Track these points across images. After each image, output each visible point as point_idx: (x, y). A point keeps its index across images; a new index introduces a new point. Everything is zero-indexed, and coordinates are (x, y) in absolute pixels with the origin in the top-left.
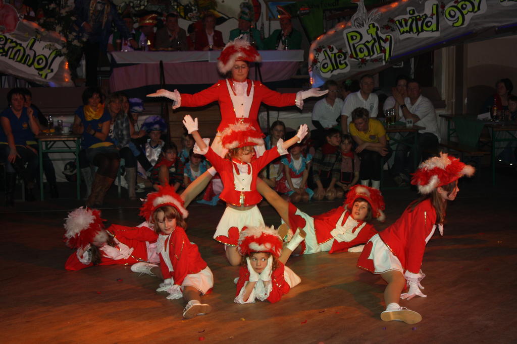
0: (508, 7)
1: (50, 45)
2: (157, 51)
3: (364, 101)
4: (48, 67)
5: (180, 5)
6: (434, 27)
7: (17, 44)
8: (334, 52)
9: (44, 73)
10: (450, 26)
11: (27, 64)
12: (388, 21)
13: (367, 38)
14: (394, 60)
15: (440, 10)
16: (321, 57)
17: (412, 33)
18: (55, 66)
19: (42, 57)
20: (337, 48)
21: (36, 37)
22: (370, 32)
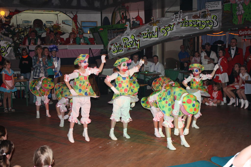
0: (183, 29)
1: (7, 42)
3: (135, 64)
4: (5, 51)
6: (156, 36)
8: (118, 45)
9: (4, 54)
10: (162, 36)
12: (139, 34)
14: (141, 48)
15: (159, 30)
16: (113, 47)
17: (148, 38)
18: (8, 51)
19: (3, 47)
20: (119, 44)
21: (1, 39)
22: (132, 38)
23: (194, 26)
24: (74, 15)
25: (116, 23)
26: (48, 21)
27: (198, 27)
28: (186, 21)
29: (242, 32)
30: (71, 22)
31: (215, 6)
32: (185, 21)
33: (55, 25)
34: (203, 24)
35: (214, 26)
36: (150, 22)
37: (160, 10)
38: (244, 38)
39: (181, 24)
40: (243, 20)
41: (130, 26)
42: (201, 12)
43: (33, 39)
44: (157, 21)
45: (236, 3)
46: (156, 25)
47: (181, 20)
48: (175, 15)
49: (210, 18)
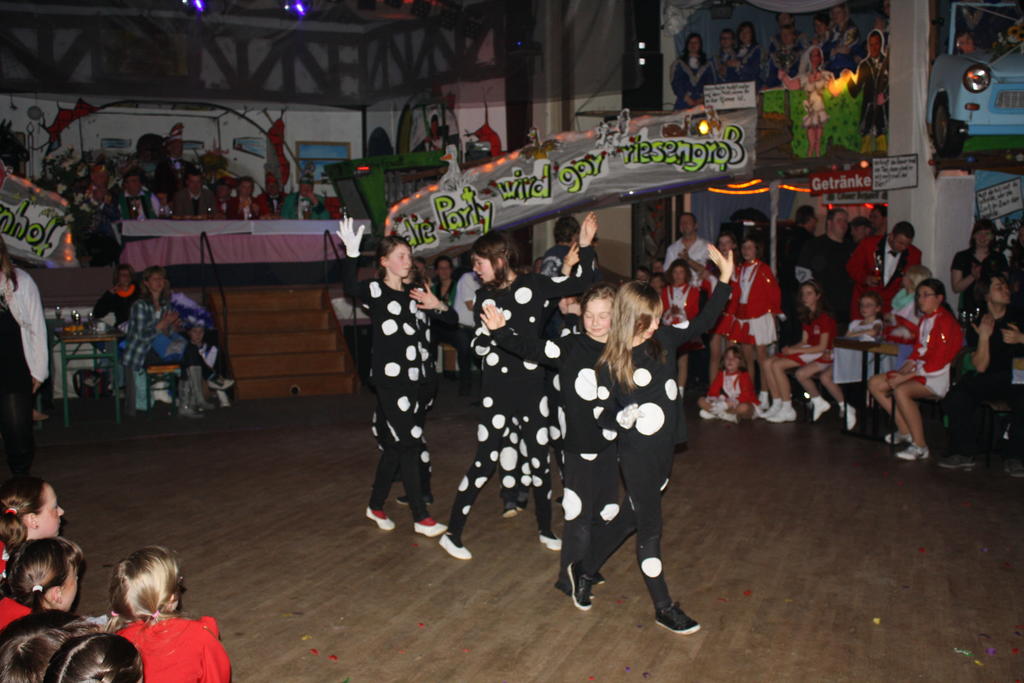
0: (633, 169)
1: (49, 210)
2: (182, 219)
4: (44, 241)
6: (545, 192)
7: (4, 208)
8: (418, 222)
9: (39, 248)
10: (565, 192)
11: (18, 237)
12: (489, 184)
15: (553, 171)
16: (401, 228)
17: (517, 199)
19: (40, 229)
20: (422, 217)
21: (30, 199)
22: (464, 197)
23: (669, 160)
24: (274, 119)
25: (412, 148)
27: (681, 164)
28: (642, 145)
29: (821, 182)
30: (263, 144)
31: (735, 96)
32: (639, 145)
33: (209, 154)
34: (697, 156)
35: (733, 160)
36: (526, 147)
37: (559, 105)
38: (826, 202)
39: (626, 153)
40: (822, 143)
41: (458, 160)
42: (688, 116)
43: (137, 198)
44: (547, 142)
45: (802, 89)
46: (545, 157)
47: (626, 142)
48: (605, 126)
49: (719, 136)
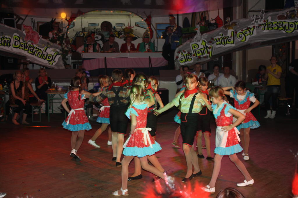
0: (266, 33)
1: (54, 50)
5: (116, 31)
6: (232, 42)
7: (39, 49)
9: (51, 62)
10: (239, 42)
11: (44, 59)
12: (211, 39)
13: (201, 47)
14: (214, 57)
15: (235, 34)
16: (180, 55)
17: (222, 44)
18: (56, 59)
19: (51, 55)
20: (187, 52)
21: (48, 46)
22: (202, 44)
23: (279, 29)
24: (148, 15)
26: (118, 24)
27: (285, 30)
28: (269, 23)
32: (268, 23)
33: (126, 28)
34: (291, 27)
36: (225, 25)
37: (241, 9)
39: (263, 26)
41: (200, 30)
42: (288, 11)
44: (233, 23)
46: (232, 28)
47: (262, 22)
48: (255, 16)
